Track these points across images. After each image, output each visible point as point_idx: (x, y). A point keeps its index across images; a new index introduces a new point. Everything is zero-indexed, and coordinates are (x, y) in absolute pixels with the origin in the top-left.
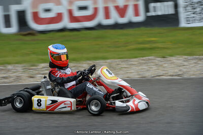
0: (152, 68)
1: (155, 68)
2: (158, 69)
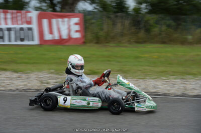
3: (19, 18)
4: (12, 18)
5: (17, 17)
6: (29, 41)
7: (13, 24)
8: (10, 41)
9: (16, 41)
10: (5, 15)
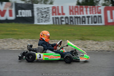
0: (9, 44)
1: (11, 44)
2: (12, 45)
3: (94, 10)
4: (90, 11)
5: (93, 10)
6: (99, 23)
7: (90, 14)
8: (88, 23)
9: (92, 23)
10: (86, 9)
